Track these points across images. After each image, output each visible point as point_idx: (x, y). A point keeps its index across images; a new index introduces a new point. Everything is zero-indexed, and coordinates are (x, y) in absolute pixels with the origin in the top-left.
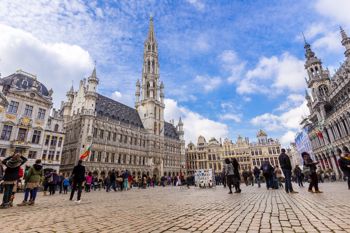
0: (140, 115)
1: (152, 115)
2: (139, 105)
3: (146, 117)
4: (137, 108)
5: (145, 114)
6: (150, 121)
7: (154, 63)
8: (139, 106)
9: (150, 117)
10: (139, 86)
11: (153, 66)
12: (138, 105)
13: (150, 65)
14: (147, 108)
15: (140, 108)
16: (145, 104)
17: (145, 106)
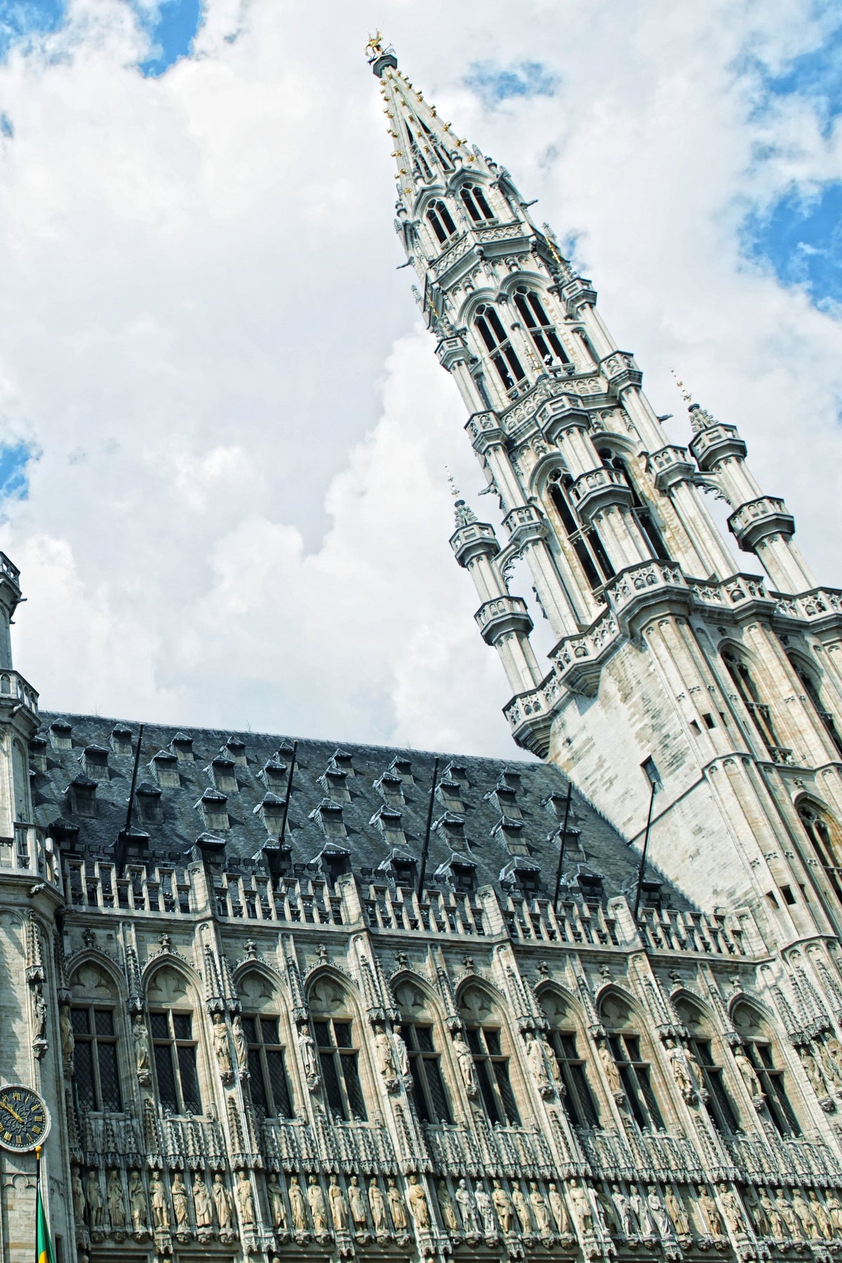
0: (605, 802)
1: (720, 739)
2: (555, 713)
3: (672, 785)
4: (541, 752)
5: (647, 764)
6: (731, 804)
7: (534, 298)
8: (556, 723)
9: (710, 766)
10: (491, 550)
11: (530, 323)
12: (545, 710)
13: (502, 336)
14: (636, 697)
15: (570, 731)
16: (604, 671)
17: (608, 684)
